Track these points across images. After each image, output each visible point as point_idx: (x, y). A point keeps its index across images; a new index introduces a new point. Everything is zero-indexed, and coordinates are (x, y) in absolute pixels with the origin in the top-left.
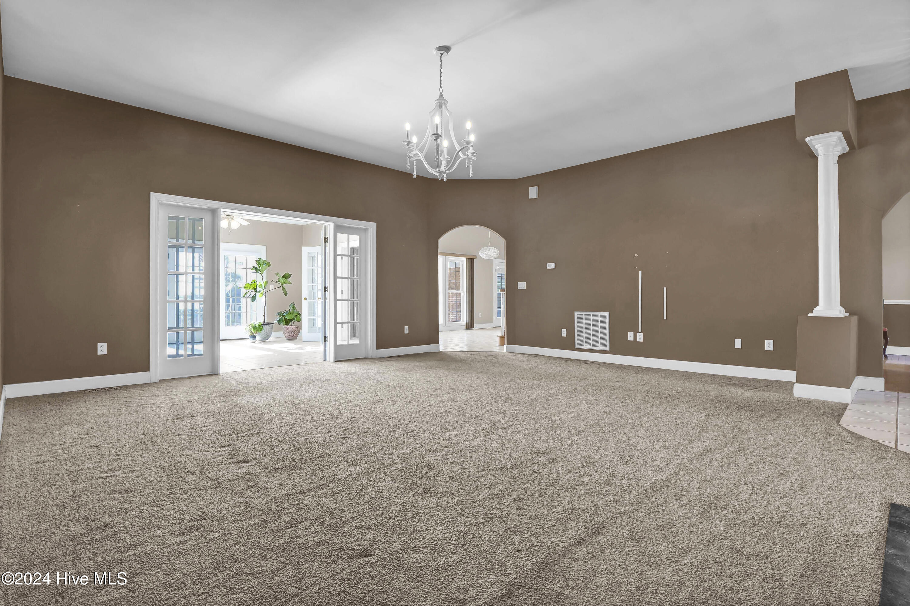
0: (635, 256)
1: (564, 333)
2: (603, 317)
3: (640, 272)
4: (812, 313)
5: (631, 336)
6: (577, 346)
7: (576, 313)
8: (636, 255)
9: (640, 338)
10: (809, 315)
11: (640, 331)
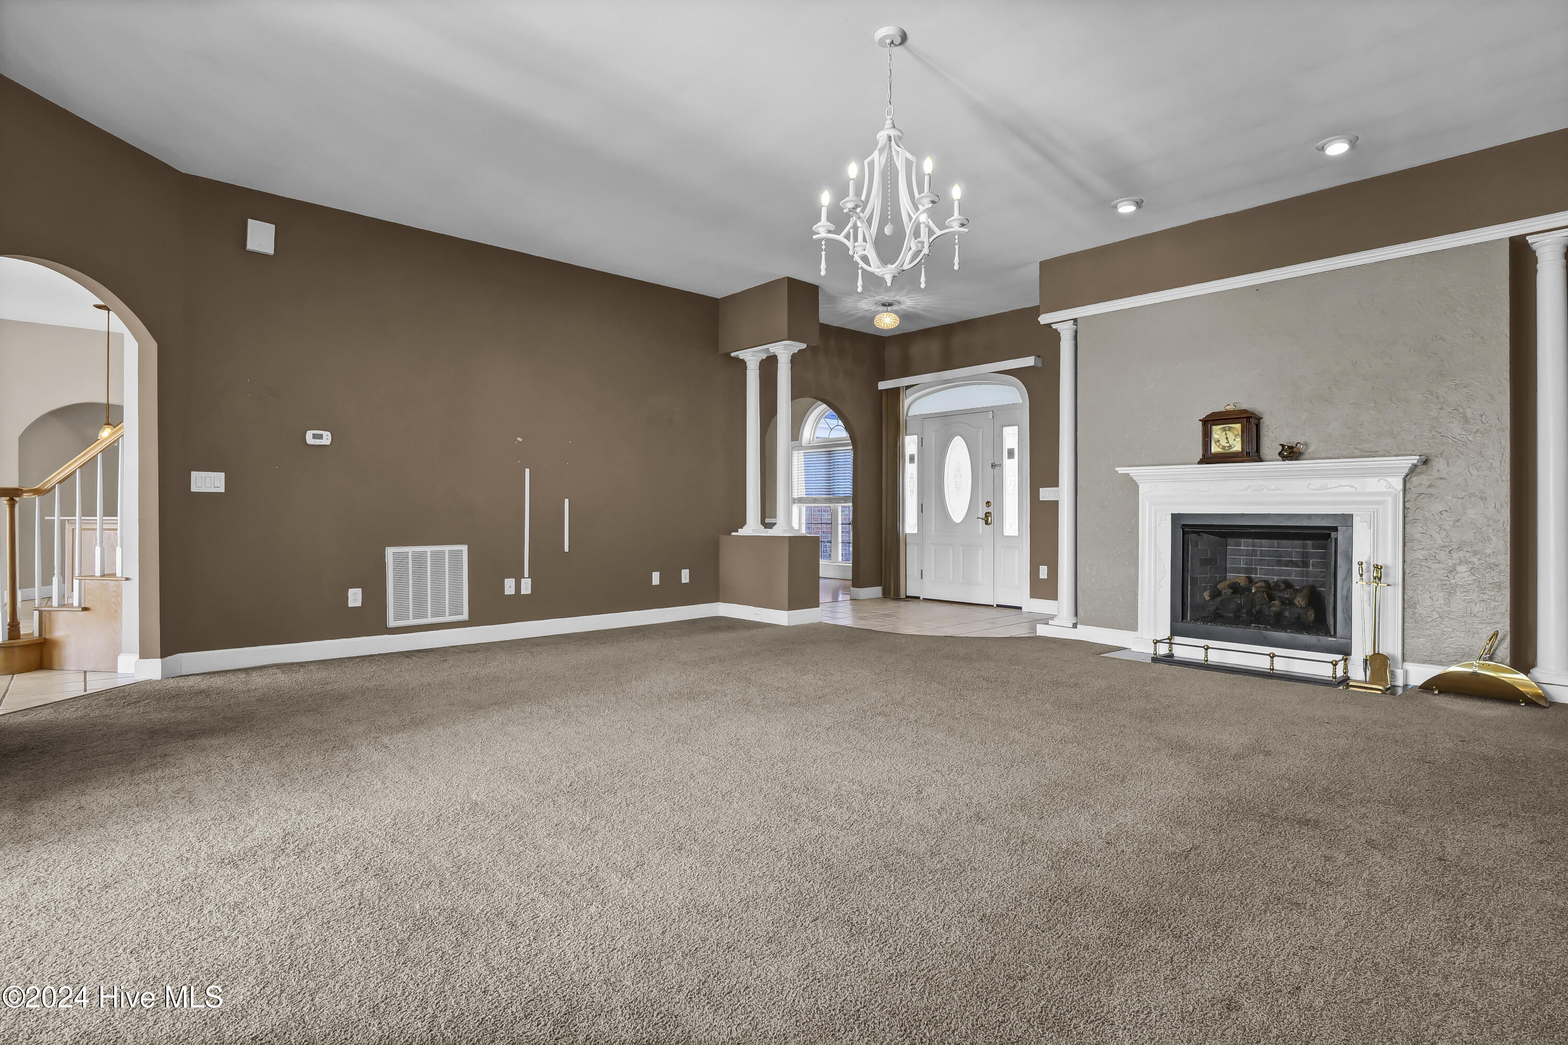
0: (518, 441)
1: (355, 597)
2: (456, 556)
3: (527, 471)
4: (737, 532)
5: (509, 586)
6: (392, 623)
7: (390, 552)
8: (519, 439)
9: (526, 587)
10: (733, 534)
11: (526, 574)
